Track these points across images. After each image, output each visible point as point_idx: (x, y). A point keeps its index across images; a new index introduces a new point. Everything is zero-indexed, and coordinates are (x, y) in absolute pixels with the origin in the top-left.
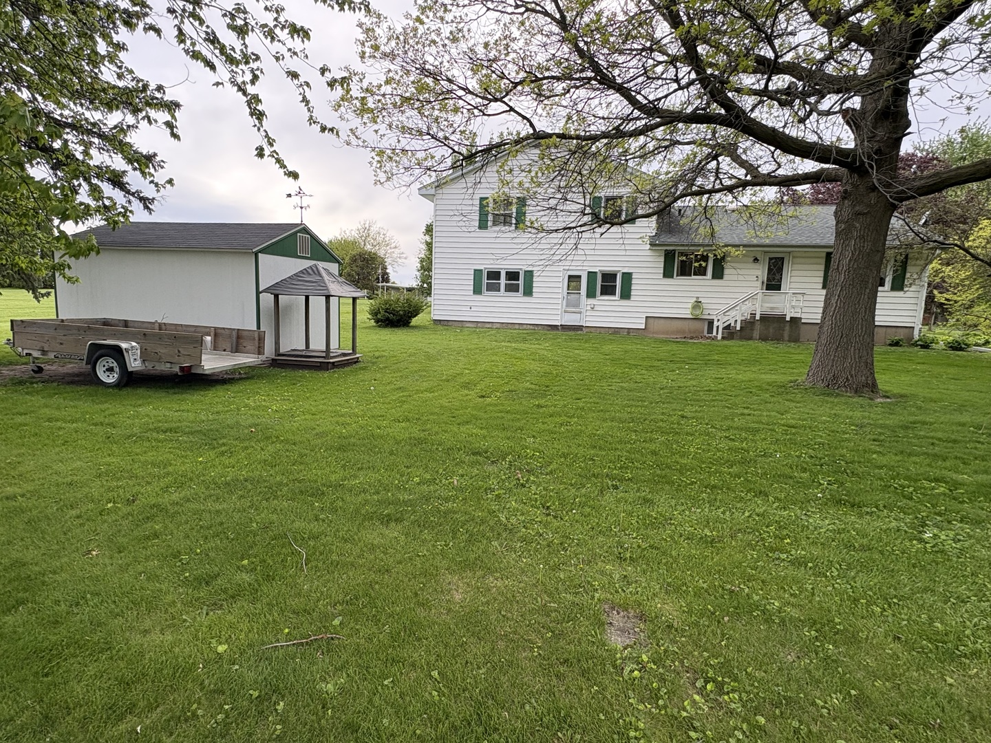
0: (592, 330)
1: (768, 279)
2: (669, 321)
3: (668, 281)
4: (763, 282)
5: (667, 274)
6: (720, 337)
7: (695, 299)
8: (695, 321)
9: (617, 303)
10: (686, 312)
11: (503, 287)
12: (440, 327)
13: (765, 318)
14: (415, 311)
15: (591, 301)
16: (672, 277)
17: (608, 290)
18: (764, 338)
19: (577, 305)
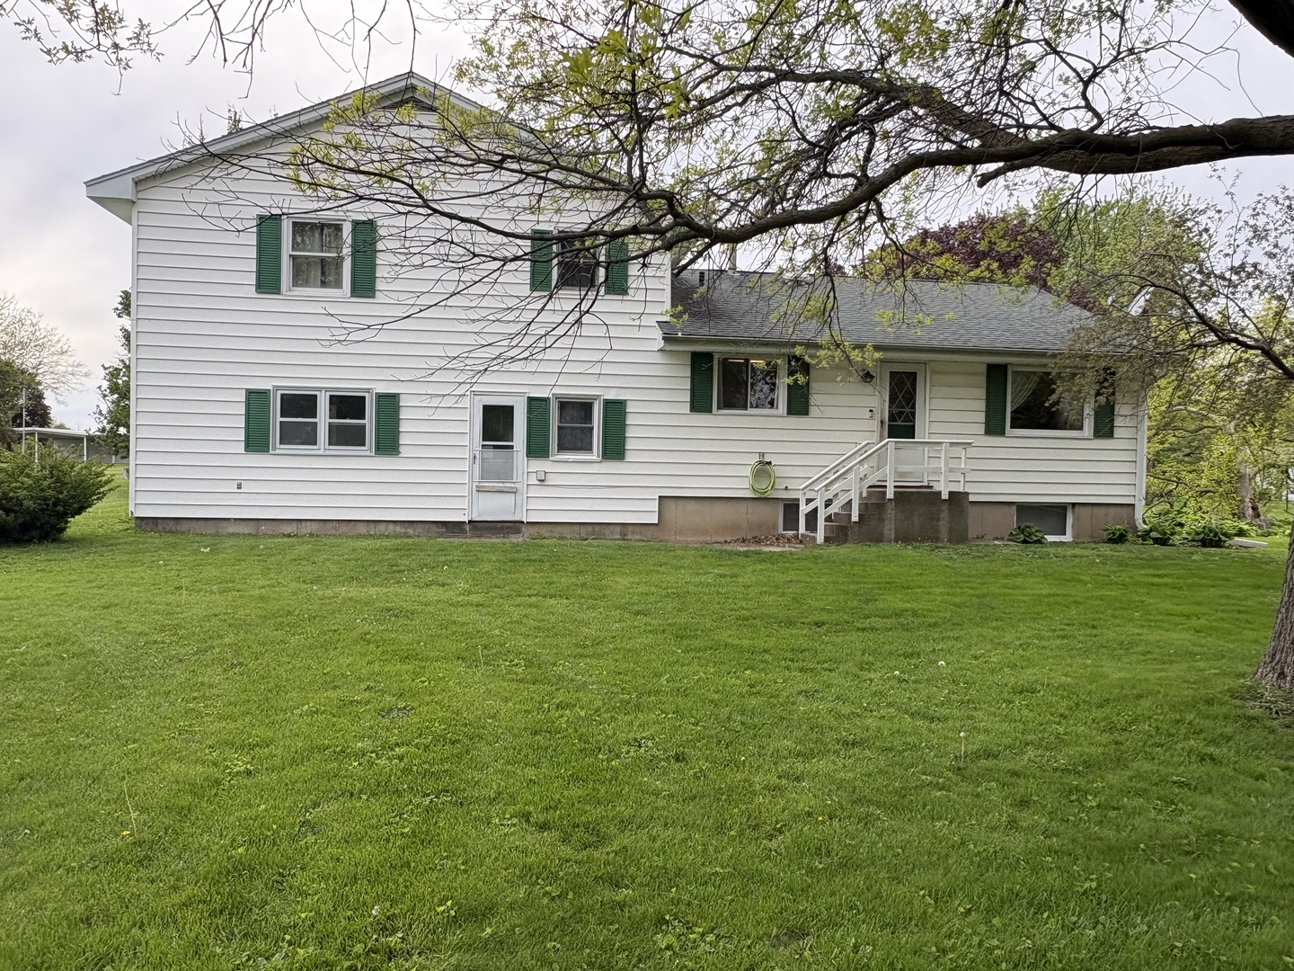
0: (544, 531)
1: (892, 418)
2: (706, 506)
3: (702, 419)
4: (882, 422)
5: (699, 404)
6: (820, 536)
7: (756, 458)
8: (758, 503)
9: (595, 468)
10: (740, 485)
11: (323, 434)
12: (155, 539)
13: (903, 496)
14: (80, 497)
15: (538, 465)
16: (709, 411)
17: (575, 440)
18: (904, 538)
19: (507, 474)
